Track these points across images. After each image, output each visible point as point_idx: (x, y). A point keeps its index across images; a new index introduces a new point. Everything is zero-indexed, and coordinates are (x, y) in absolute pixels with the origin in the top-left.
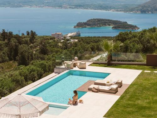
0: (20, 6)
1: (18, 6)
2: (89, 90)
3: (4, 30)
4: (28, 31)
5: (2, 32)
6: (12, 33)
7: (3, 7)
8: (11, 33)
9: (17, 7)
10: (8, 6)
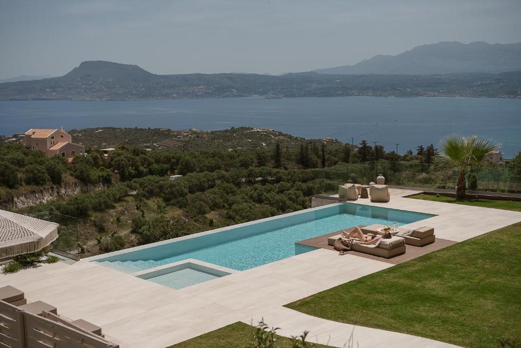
0: (418, 94)
1: (412, 94)
2: (329, 245)
3: (364, 142)
4: (421, 147)
5: (361, 146)
6: (382, 148)
7: (380, 95)
8: (379, 150)
9: (410, 95)
10: (391, 95)
